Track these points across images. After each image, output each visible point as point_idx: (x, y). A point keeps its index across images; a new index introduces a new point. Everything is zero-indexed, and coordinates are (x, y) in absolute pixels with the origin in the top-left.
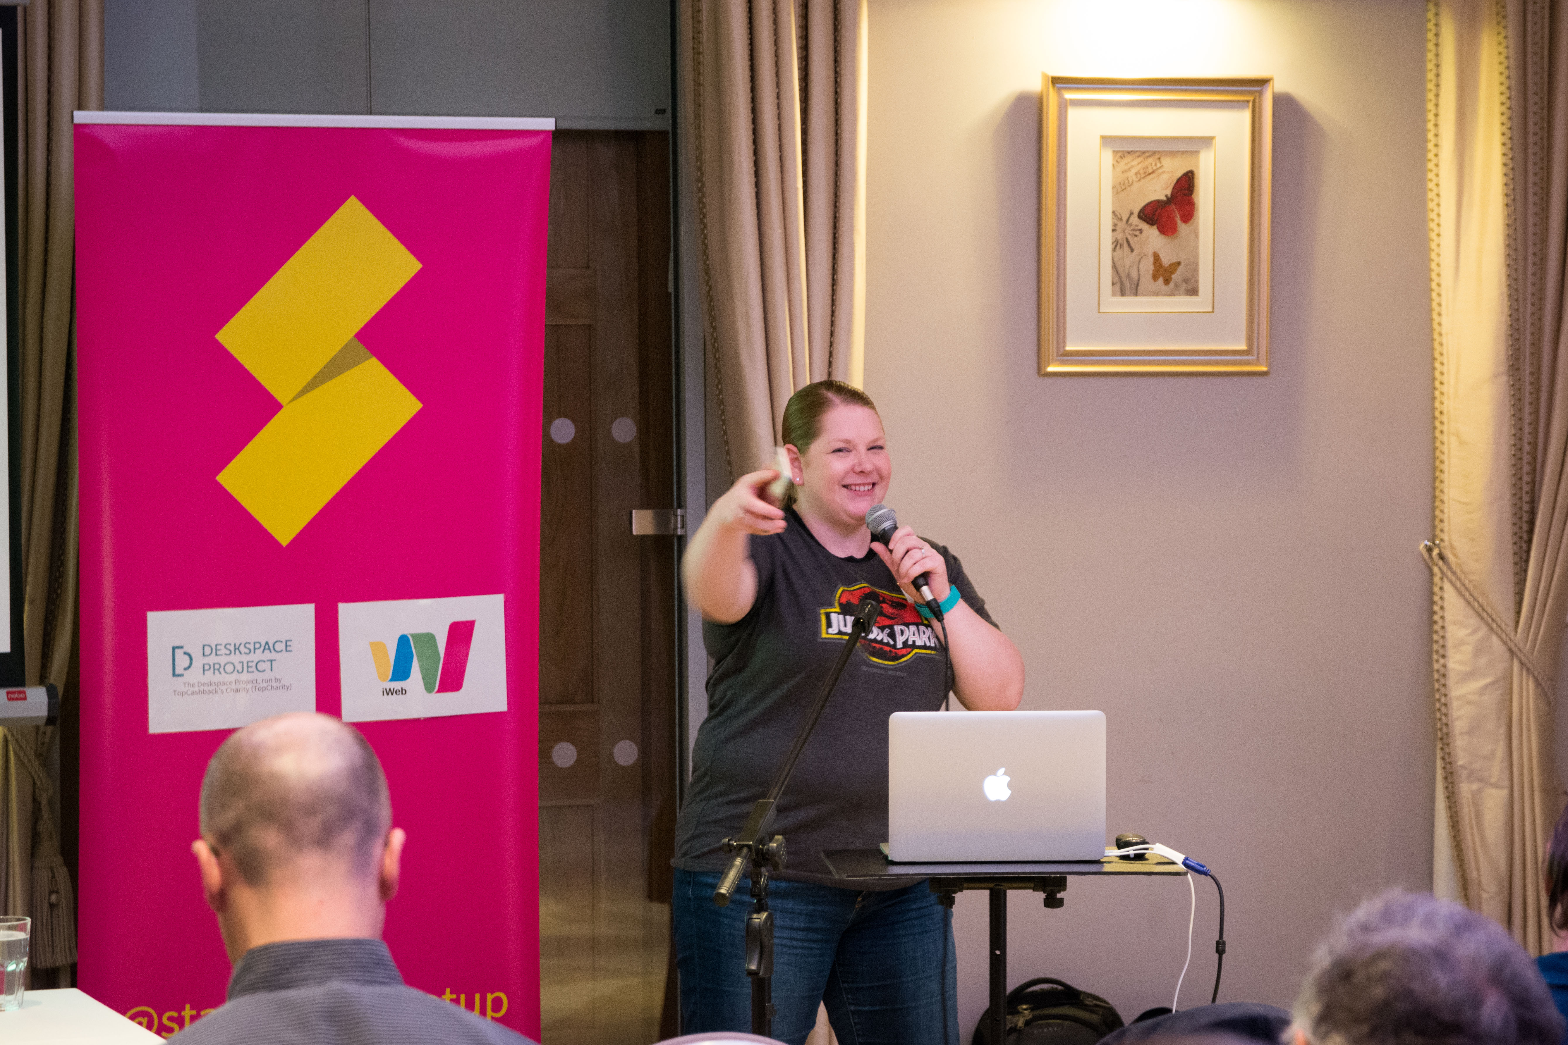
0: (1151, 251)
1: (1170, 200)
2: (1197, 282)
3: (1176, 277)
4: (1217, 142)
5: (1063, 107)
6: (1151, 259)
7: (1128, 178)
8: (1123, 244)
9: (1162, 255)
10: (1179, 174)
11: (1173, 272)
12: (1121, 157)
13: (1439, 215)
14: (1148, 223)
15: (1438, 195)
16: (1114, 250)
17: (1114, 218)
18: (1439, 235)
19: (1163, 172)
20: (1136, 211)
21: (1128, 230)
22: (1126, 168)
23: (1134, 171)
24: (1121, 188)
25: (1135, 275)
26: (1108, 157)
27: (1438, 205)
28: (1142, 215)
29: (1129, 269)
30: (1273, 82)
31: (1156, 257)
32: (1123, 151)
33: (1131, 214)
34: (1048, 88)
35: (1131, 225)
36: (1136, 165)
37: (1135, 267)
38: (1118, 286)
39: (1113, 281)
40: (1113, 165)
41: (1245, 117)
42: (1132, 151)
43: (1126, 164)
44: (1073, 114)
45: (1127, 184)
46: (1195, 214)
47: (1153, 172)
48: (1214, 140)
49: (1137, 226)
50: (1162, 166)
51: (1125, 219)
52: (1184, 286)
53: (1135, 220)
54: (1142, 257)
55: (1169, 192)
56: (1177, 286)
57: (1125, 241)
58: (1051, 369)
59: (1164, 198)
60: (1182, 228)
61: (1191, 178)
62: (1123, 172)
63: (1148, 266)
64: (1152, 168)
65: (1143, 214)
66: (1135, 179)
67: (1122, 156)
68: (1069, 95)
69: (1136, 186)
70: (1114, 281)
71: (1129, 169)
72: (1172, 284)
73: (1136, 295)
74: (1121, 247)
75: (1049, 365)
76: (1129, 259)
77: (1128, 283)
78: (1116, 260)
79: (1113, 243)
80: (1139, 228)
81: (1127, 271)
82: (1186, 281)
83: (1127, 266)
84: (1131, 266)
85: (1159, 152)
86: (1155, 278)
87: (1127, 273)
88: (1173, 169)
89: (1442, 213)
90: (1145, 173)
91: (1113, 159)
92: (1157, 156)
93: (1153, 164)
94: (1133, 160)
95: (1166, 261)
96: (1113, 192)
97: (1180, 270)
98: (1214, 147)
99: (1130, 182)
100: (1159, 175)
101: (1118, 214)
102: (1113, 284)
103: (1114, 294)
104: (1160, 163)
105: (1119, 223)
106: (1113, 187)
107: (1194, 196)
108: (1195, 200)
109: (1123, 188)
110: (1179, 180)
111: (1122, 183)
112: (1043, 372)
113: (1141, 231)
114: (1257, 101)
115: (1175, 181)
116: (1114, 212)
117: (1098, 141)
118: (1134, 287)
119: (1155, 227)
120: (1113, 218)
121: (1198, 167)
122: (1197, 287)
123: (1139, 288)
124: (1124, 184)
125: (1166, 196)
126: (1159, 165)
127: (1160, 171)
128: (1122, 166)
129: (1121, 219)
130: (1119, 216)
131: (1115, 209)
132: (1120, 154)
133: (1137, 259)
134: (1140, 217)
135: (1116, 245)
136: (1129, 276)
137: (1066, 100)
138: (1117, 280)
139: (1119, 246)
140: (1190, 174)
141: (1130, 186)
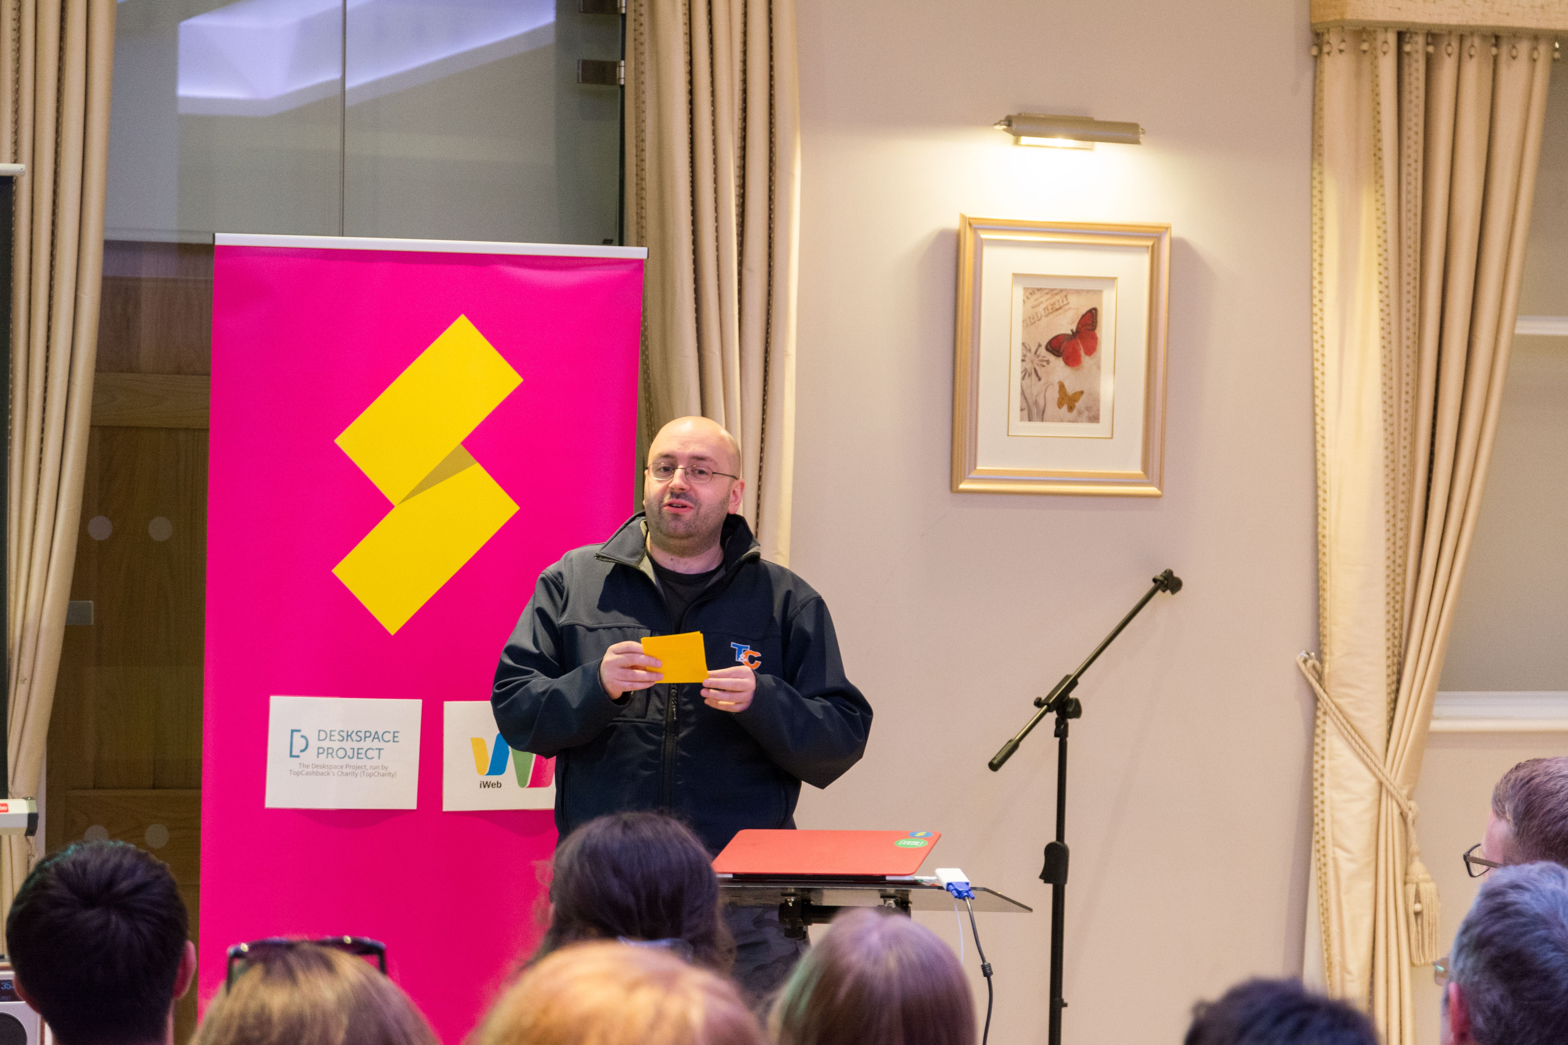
0: (1057, 381)
1: (1076, 334)
2: (1098, 410)
3: (1080, 405)
4: (1119, 282)
5: (979, 245)
6: (1057, 388)
7: (1037, 313)
8: (1031, 373)
9: (1066, 384)
10: (1084, 311)
11: (1076, 401)
12: (1031, 294)
13: (1323, 355)
14: (1054, 354)
15: (1322, 337)
16: (1023, 378)
17: (1024, 349)
18: (1323, 374)
19: (1070, 309)
20: (1044, 344)
21: (1036, 361)
22: (1036, 303)
23: (1043, 306)
24: (1030, 322)
25: (1041, 402)
26: (1019, 293)
27: (1323, 346)
28: (1049, 347)
29: (1036, 396)
30: (1171, 230)
31: (1062, 386)
32: (1033, 288)
33: (1040, 346)
34: (966, 228)
35: (1039, 356)
36: (1045, 301)
37: (1042, 395)
38: (1026, 412)
39: (1021, 407)
40: (1024, 301)
41: (1145, 260)
42: (1041, 289)
43: (1036, 300)
44: (988, 253)
45: (1036, 319)
46: (1098, 348)
47: (1060, 308)
48: (1116, 281)
49: (1044, 357)
50: (1068, 303)
51: (1033, 350)
52: (1086, 414)
53: (1043, 351)
54: (1048, 387)
55: (1074, 327)
56: (1080, 413)
57: (1033, 371)
58: (963, 486)
59: (1070, 333)
60: (1086, 360)
61: (1095, 314)
62: (1032, 307)
63: (1053, 394)
64: (1059, 305)
65: (1051, 347)
66: (1043, 314)
67: (1032, 292)
68: (984, 235)
69: (1044, 320)
70: (1023, 407)
71: (1039, 305)
72: (1075, 412)
73: (1042, 421)
74: (1029, 376)
75: (961, 482)
76: (1036, 388)
77: (1035, 409)
78: (1024, 388)
79: (1022, 372)
80: (1046, 359)
81: (1034, 399)
82: (1088, 409)
83: (1035, 393)
84: (1039, 394)
85: (1066, 290)
86: (1060, 405)
87: (1034, 400)
88: (1078, 307)
89: (1326, 353)
90: (1053, 309)
91: (1024, 295)
92: (1064, 293)
93: (1061, 300)
94: (1042, 296)
95: (1070, 390)
96: (1023, 325)
97: (1083, 398)
98: (1116, 286)
99: (1039, 316)
100: (1066, 311)
101: (1027, 346)
102: (1022, 410)
103: (1022, 419)
104: (1067, 299)
105: (1028, 355)
106: (1023, 321)
107: (1097, 331)
108: (1098, 335)
109: (1033, 321)
110: (1084, 316)
111: (1032, 318)
112: (955, 489)
113: (1048, 362)
114: (1156, 246)
115: (1080, 317)
116: (1023, 344)
117: (1010, 278)
118: (1041, 414)
119: (1061, 359)
120: (1022, 350)
121: (1101, 305)
122: (1098, 415)
123: (1045, 414)
124: (1033, 318)
125: (1072, 331)
126: (1065, 302)
127: (1067, 307)
128: (1032, 301)
129: (1030, 351)
130: (1028, 348)
131: (1024, 342)
132: (1030, 291)
133: (1044, 388)
134: (1047, 349)
135: (1025, 374)
136: (1036, 403)
137: (982, 239)
138: (1025, 405)
139: (1027, 374)
140: (1094, 311)
141: (1039, 320)
